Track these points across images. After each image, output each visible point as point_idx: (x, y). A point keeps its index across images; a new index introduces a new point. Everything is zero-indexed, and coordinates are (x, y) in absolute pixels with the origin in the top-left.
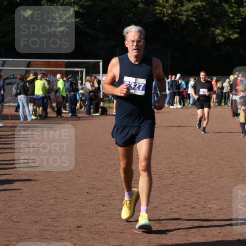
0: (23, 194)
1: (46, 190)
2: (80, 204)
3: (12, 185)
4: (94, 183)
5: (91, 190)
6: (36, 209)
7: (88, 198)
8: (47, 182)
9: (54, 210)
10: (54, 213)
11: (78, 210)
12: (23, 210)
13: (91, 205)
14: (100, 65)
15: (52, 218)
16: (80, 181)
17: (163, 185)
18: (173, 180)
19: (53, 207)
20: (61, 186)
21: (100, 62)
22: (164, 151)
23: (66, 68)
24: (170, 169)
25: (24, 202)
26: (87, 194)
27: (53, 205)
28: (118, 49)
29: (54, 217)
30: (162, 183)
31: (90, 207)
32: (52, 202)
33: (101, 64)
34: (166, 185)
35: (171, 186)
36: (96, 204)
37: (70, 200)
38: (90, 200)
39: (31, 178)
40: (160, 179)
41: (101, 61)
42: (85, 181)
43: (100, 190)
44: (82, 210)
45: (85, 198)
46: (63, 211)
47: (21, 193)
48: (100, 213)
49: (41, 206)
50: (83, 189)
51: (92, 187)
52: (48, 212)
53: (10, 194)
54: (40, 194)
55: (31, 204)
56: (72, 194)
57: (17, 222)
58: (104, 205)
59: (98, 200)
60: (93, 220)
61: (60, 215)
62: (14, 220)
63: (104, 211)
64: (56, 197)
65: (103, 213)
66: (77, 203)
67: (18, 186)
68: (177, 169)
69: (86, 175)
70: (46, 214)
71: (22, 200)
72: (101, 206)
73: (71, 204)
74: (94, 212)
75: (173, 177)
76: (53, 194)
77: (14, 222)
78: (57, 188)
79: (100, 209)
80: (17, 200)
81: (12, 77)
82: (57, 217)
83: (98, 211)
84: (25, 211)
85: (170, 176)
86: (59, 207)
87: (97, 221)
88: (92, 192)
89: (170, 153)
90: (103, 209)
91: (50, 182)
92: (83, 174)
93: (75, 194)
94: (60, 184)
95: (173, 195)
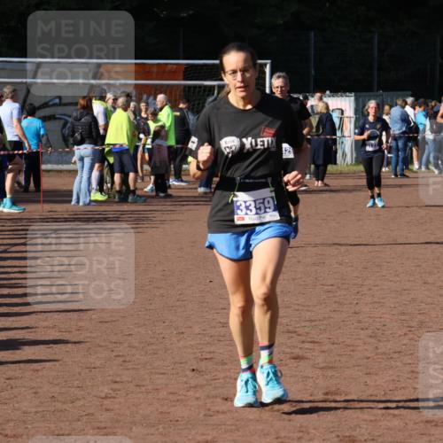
0: (40, 373)
1: (98, 363)
2: (171, 397)
3: (18, 352)
4: (212, 349)
5: (203, 365)
6: (65, 406)
7: (193, 382)
8: (101, 346)
9: (107, 410)
10: (106, 415)
11: (165, 409)
12: (33, 410)
13: (197, 398)
14: (265, 73)
15: (98, 428)
16: (181, 343)
17: (377, 354)
18: (405, 342)
19: (106, 402)
20: (133, 355)
21: (265, 65)
22: (396, 275)
23: (186, 79)
24: (403, 318)
25: (39, 390)
26: (191, 374)
27: (106, 397)
28: (312, 34)
29: (103, 425)
30: (377, 348)
31: (196, 403)
32: (106, 390)
33: (268, 69)
34: (384, 353)
35: (396, 355)
36: (208, 397)
37: (150, 387)
38: (196, 387)
39: (67, 336)
40: (373, 340)
41: (269, 61)
42: (192, 343)
43: (226, 364)
44: (173, 409)
45: (186, 383)
46: (128, 413)
47: (37, 371)
48: (215, 417)
49: (78, 399)
50: (186, 363)
51: (208, 356)
52: (93, 414)
53: (10, 374)
54: (80, 374)
55: (56, 395)
56: (156, 373)
57: (15, 436)
58: (226, 399)
59: (215, 388)
60: (193, 432)
61: (118, 421)
62: (8, 432)
63: (223, 412)
64: (118, 380)
65: (222, 416)
66: (163, 394)
67: (34, 354)
68: (419, 316)
69: (197, 331)
70: (85, 418)
71: (35, 385)
72: (219, 400)
73: (150, 396)
74: (201, 415)
75: (405, 334)
76: (111, 373)
77: (6, 436)
78: (123, 359)
79: (217, 408)
80: (24, 387)
81: (57, 101)
82: (109, 424)
83: (211, 413)
84: (37, 412)
85: (400, 332)
86: (120, 403)
87: (203, 434)
88: (204, 369)
89: (412, 278)
90: (224, 408)
91: (111, 346)
92: (191, 327)
93: (164, 374)
94: (133, 351)
95: (398, 376)
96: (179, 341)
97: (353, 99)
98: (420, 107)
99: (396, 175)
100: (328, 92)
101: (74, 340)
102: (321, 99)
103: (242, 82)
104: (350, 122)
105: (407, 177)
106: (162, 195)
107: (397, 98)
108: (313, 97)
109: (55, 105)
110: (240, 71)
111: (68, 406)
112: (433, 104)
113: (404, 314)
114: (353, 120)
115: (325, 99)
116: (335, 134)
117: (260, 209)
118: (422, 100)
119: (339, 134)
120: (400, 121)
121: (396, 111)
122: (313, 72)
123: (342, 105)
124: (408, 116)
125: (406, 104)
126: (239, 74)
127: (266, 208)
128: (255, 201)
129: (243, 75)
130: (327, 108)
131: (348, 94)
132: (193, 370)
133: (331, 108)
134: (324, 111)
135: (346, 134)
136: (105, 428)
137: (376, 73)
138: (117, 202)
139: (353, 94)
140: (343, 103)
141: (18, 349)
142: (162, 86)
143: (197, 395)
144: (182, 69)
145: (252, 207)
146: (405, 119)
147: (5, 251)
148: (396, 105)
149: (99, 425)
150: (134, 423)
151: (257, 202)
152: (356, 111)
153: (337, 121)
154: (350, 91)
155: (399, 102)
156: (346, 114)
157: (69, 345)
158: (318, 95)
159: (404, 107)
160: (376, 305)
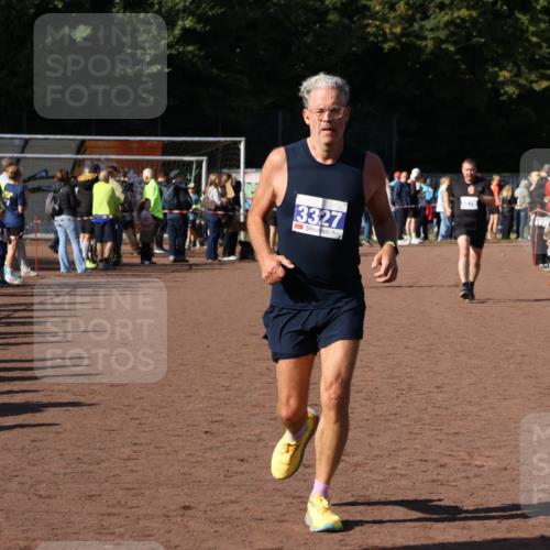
0: (62, 436)
1: (115, 426)
2: (189, 458)
3: (38, 414)
4: (220, 412)
5: (215, 427)
6: (91, 468)
7: (208, 444)
8: (115, 409)
9: (132, 471)
10: (131, 477)
11: (186, 470)
12: (62, 471)
13: (215, 460)
14: (239, 150)
15: (127, 489)
16: (191, 406)
17: (375, 416)
18: (399, 403)
19: (129, 464)
20: (148, 418)
21: (240, 142)
22: (379, 340)
23: (163, 155)
24: (394, 381)
25: (65, 452)
26: (205, 436)
27: (129, 459)
29: (129, 486)
30: (374, 410)
31: (214, 464)
32: (127, 452)
33: (242, 147)
34: (381, 415)
35: (392, 418)
36: (225, 458)
37: (169, 449)
38: (211, 449)
39: (81, 399)
40: (369, 403)
41: (243, 139)
42: (201, 406)
43: (235, 426)
44: (193, 470)
45: (202, 445)
46: (151, 474)
47: (59, 433)
48: (233, 479)
49: (102, 461)
50: (198, 425)
51: (219, 418)
52: (119, 475)
53: (34, 436)
54: (100, 435)
55: (81, 456)
56: (172, 436)
57: (49, 497)
58: (242, 461)
59: (230, 449)
60: (217, 493)
61: (145, 482)
62: (42, 492)
63: (242, 473)
64: (136, 441)
65: (240, 477)
66: (182, 456)
67: (53, 416)
68: (407, 380)
69: (203, 394)
70: (112, 480)
71: (60, 447)
72: (235, 461)
73: (170, 457)
74: (222, 476)
75: (398, 397)
76: (129, 435)
77: (41, 496)
78: (138, 422)
79: (235, 469)
80: (49, 448)
81: (44, 174)
82: (136, 486)
83: (229, 474)
84: (65, 474)
85: (392, 395)
86: (143, 465)
87: (226, 495)
88: (215, 431)
89: (393, 343)
90: (242, 469)
91: (125, 409)
92: (197, 391)
93: (178, 436)
94: (147, 414)
95: (398, 437)
96: (188, 404)
101: (89, 402)
106: (147, 263)
109: (42, 178)
111: (95, 467)
113: (392, 378)
132: (206, 432)
136: (133, 489)
138: (102, 270)
141: (40, 411)
143: (214, 457)
144: (160, 146)
147: (7, 317)
149: (126, 486)
150: (159, 484)
157: (85, 408)
160: (367, 369)
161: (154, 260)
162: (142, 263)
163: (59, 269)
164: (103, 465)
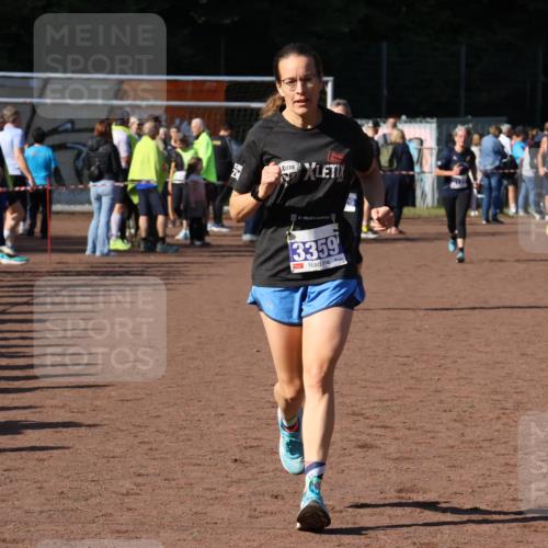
0: (46, 463)
1: (118, 451)
2: (208, 494)
3: (19, 437)
4: (259, 435)
5: (248, 455)
6: (77, 505)
7: (235, 476)
8: (123, 431)
9: (130, 509)
10: (127, 517)
11: (199, 509)
12: (38, 509)
13: (240, 496)
14: (326, 92)
15: (118, 532)
16: (221, 428)
17: (463, 442)
18: (497, 427)
19: (127, 500)
20: (162, 442)
21: (326, 83)
22: (487, 345)
23: (228, 100)
24: (496, 397)
25: (45, 485)
26: (233, 466)
27: (128, 494)
28: (385, 46)
29: (124, 528)
30: (463, 435)
31: (238, 501)
32: (128, 485)
33: (329, 88)
34: (472, 442)
35: (486, 444)
36: (254, 494)
37: (182, 482)
38: (238, 481)
39: (79, 418)
40: (458, 425)
41: (330, 79)
42: (235, 427)
44: (210, 509)
45: (227, 476)
46: (154, 513)
47: (44, 460)
48: (261, 520)
49: (92, 496)
50: (226, 451)
51: (254, 443)
52: (111, 515)
53: (9, 464)
54: (95, 464)
55: (65, 490)
56: (190, 464)
57: (14, 541)
58: (276, 497)
59: (263, 483)
60: (236, 537)
61: (143, 524)
62: (7, 536)
63: (273, 513)
64: (142, 471)
65: (270, 518)
66: (198, 490)
67: (39, 439)
68: (515, 396)
69: (241, 412)
70: (102, 520)
71: (40, 479)
72: (267, 498)
73: (182, 492)
74: (245, 518)
75: (498, 418)
76: (134, 463)
77: (4, 540)
78: (149, 447)
79: (265, 508)
80: (26, 480)
81: (69, 126)
82: (131, 528)
83: (257, 514)
84: (41, 512)
85: (491, 416)
86: (145, 501)
87: (247, 540)
88: (248, 459)
89: (506, 349)
90: (273, 508)
91: (134, 431)
92: (233, 408)
93: (199, 465)
94: (162, 437)
95: (489, 469)
96: (217, 425)
97: (434, 126)
98: (518, 136)
99: (488, 221)
100: (404, 117)
101: (90, 422)
102: (395, 126)
103: (302, 94)
104: (431, 155)
105: (501, 223)
106: (198, 243)
107: (490, 125)
108: (384, 122)
109: (66, 131)
110: (301, 79)
111: (81, 505)
112: (534, 132)
113: (497, 393)
114: (435, 152)
115: (400, 126)
116: (413, 169)
117: (322, 251)
118: (519, 128)
119: (417, 169)
120: (492, 154)
121: (488, 141)
122: (385, 92)
123: (421, 134)
124: (503, 147)
125: (500, 132)
126: (299, 84)
127: (329, 250)
128: (316, 242)
129: (304, 86)
130: (403, 137)
131: (428, 119)
132: (236, 460)
133: (407, 137)
134: (399, 140)
135: (426, 169)
136: (127, 531)
137: (463, 93)
139: (435, 120)
140: (423, 130)
141: (19, 433)
142: (199, 108)
143: (241, 492)
144: (224, 88)
145: (313, 250)
146: (499, 151)
147: (4, 312)
148: (489, 133)
149: (118, 528)
150: (162, 526)
151: (319, 243)
152: (439, 141)
153: (414, 154)
154: (432, 116)
155: (492, 130)
156: (426, 145)
157: (83, 429)
158: (391, 121)
159: (497, 136)
160: (462, 382)
161: (208, 239)
162: (192, 244)
163: (84, 251)
164: (93, 501)
